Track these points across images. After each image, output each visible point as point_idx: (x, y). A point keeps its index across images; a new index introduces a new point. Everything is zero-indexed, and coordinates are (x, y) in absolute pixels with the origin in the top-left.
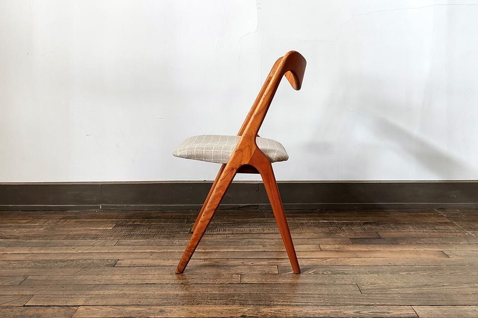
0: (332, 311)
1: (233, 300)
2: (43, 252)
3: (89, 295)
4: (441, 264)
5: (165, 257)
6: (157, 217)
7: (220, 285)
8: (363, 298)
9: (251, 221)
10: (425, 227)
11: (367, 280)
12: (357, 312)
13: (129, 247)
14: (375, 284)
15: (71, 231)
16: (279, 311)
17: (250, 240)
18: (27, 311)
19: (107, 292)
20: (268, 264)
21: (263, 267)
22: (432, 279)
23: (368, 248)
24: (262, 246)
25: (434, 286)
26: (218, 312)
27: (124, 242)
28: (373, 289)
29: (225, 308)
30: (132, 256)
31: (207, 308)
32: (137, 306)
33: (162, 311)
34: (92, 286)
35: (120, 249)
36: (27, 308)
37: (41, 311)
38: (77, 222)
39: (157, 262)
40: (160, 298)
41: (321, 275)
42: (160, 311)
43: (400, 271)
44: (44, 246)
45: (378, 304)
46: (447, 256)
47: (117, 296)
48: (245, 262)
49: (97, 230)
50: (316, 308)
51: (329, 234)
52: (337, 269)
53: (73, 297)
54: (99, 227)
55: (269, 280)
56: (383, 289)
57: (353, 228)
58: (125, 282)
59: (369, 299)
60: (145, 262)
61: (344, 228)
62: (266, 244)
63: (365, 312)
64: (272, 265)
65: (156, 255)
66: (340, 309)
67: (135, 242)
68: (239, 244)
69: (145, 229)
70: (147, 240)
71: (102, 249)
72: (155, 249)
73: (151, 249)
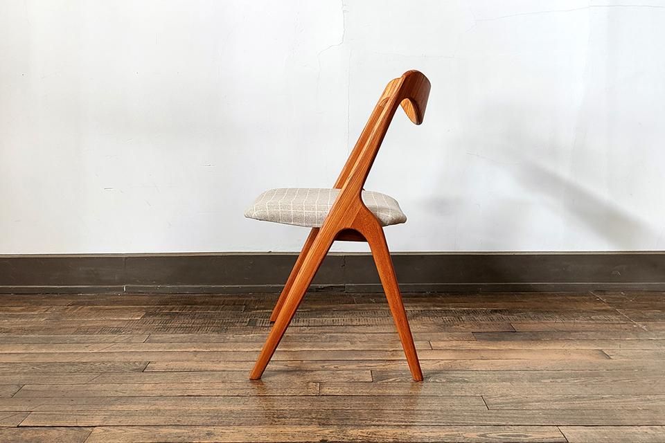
0: (447, 433)
1: (308, 418)
2: (44, 351)
3: (108, 410)
4: (600, 368)
5: (214, 358)
6: (202, 303)
7: (290, 397)
8: (490, 415)
9: (334, 308)
10: (577, 317)
11: (496, 390)
12: (481, 436)
13: (165, 345)
14: (507, 396)
15: (84, 322)
16: (373, 433)
17: (332, 334)
18: (22, 434)
19: (134, 408)
20: (358, 368)
21: (351, 372)
22: (587, 389)
23: (497, 346)
24: (349, 344)
25: (590, 398)
26: (288, 435)
27: (157, 337)
28: (504, 403)
29: (299, 429)
30: (168, 357)
31: (273, 430)
32: (174, 427)
33: (209, 434)
34: (113, 399)
35: (151, 348)
36: (23, 429)
37: (42, 434)
38: (91, 309)
39: (204, 365)
40: (208, 416)
41: (432, 384)
42: (208, 434)
43: (542, 377)
44: (46, 342)
45: (512, 423)
46: (608, 357)
47: (148, 413)
48: (326, 365)
49: (120, 320)
50: (424, 429)
51: (444, 327)
52: (454, 375)
53: (85, 414)
54: (121, 316)
55: (359, 391)
56: (519, 403)
57: (476, 319)
58: (158, 393)
59: (498, 417)
60: (187, 365)
61: (464, 318)
62: (356, 340)
63: (494, 435)
64: (363, 370)
65: (202, 356)
66: (458, 431)
67: (173, 338)
68: (318, 340)
69: (187, 319)
70: (190, 334)
71: (127, 347)
72: (201, 347)
73: (194, 347)
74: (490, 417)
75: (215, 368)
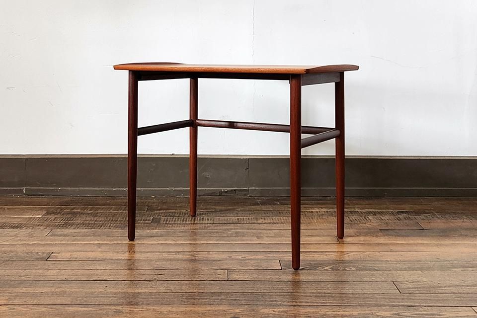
0: (359, 312)
1: (218, 299)
7: (198, 282)
8: (402, 297)
11: (407, 278)
12: (392, 314)
13: (67, 238)
14: (418, 282)
17: (238, 230)
20: (266, 258)
21: (259, 261)
23: (405, 241)
24: (256, 238)
27: (59, 231)
28: (415, 288)
33: (118, 312)
34: (16, 282)
35: (55, 240)
39: (109, 255)
40: (115, 297)
41: (342, 272)
43: (453, 267)
48: (234, 256)
50: (337, 309)
52: (363, 265)
56: (431, 287)
57: (383, 218)
58: (64, 277)
59: (410, 299)
60: (91, 255)
61: (370, 218)
62: (262, 235)
64: (271, 260)
65: (106, 248)
66: (370, 311)
67: (75, 232)
68: (224, 235)
69: (89, 217)
70: (93, 230)
71: (29, 240)
72: (104, 241)
73: (98, 241)
74: (403, 299)
75: (120, 258)
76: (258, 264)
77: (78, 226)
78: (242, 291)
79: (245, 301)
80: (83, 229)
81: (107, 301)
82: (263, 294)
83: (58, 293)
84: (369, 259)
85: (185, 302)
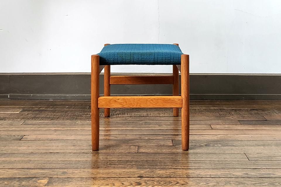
5: (68, 133)
8: (250, 163)
11: (254, 151)
12: (245, 174)
13: (35, 126)
14: (261, 153)
17: (146, 121)
24: (158, 126)
27: (30, 122)
28: (259, 157)
32: (41, 169)
45: (264, 168)
48: (142, 137)
51: (219, 117)
52: (226, 143)
55: (164, 150)
56: (269, 157)
57: (240, 113)
60: (50, 137)
61: (233, 113)
62: (162, 124)
63: (252, 174)
65: (60, 132)
67: (40, 123)
68: (137, 124)
69: (50, 113)
70: (52, 121)
71: (10, 127)
72: (59, 128)
73: (55, 128)
76: (157, 142)
77: (42, 118)
78: (146, 159)
79: (148, 166)
80: (46, 120)
81: (58, 166)
82: (160, 161)
83: (26, 161)
84: (230, 139)
85: (109, 167)
